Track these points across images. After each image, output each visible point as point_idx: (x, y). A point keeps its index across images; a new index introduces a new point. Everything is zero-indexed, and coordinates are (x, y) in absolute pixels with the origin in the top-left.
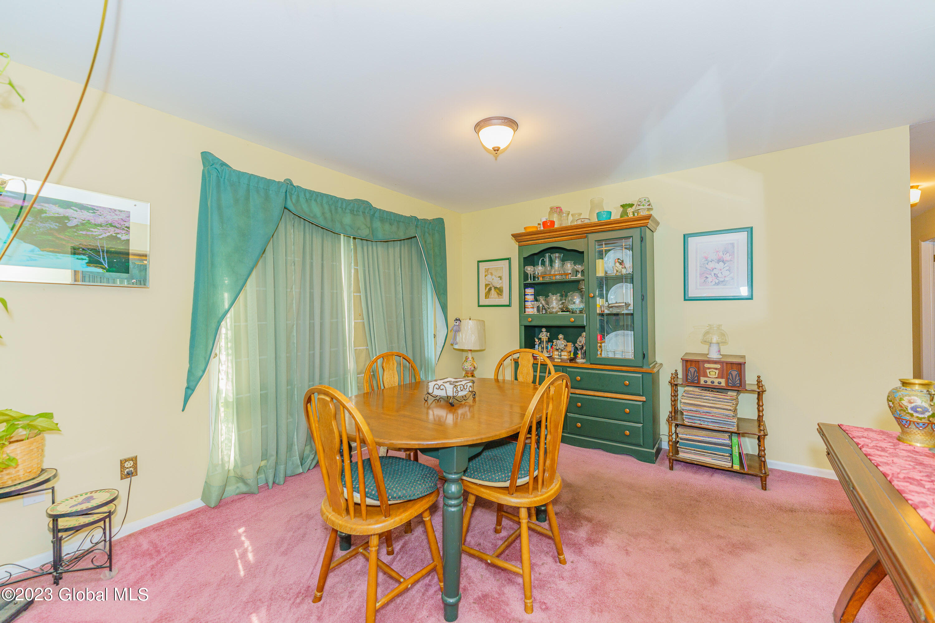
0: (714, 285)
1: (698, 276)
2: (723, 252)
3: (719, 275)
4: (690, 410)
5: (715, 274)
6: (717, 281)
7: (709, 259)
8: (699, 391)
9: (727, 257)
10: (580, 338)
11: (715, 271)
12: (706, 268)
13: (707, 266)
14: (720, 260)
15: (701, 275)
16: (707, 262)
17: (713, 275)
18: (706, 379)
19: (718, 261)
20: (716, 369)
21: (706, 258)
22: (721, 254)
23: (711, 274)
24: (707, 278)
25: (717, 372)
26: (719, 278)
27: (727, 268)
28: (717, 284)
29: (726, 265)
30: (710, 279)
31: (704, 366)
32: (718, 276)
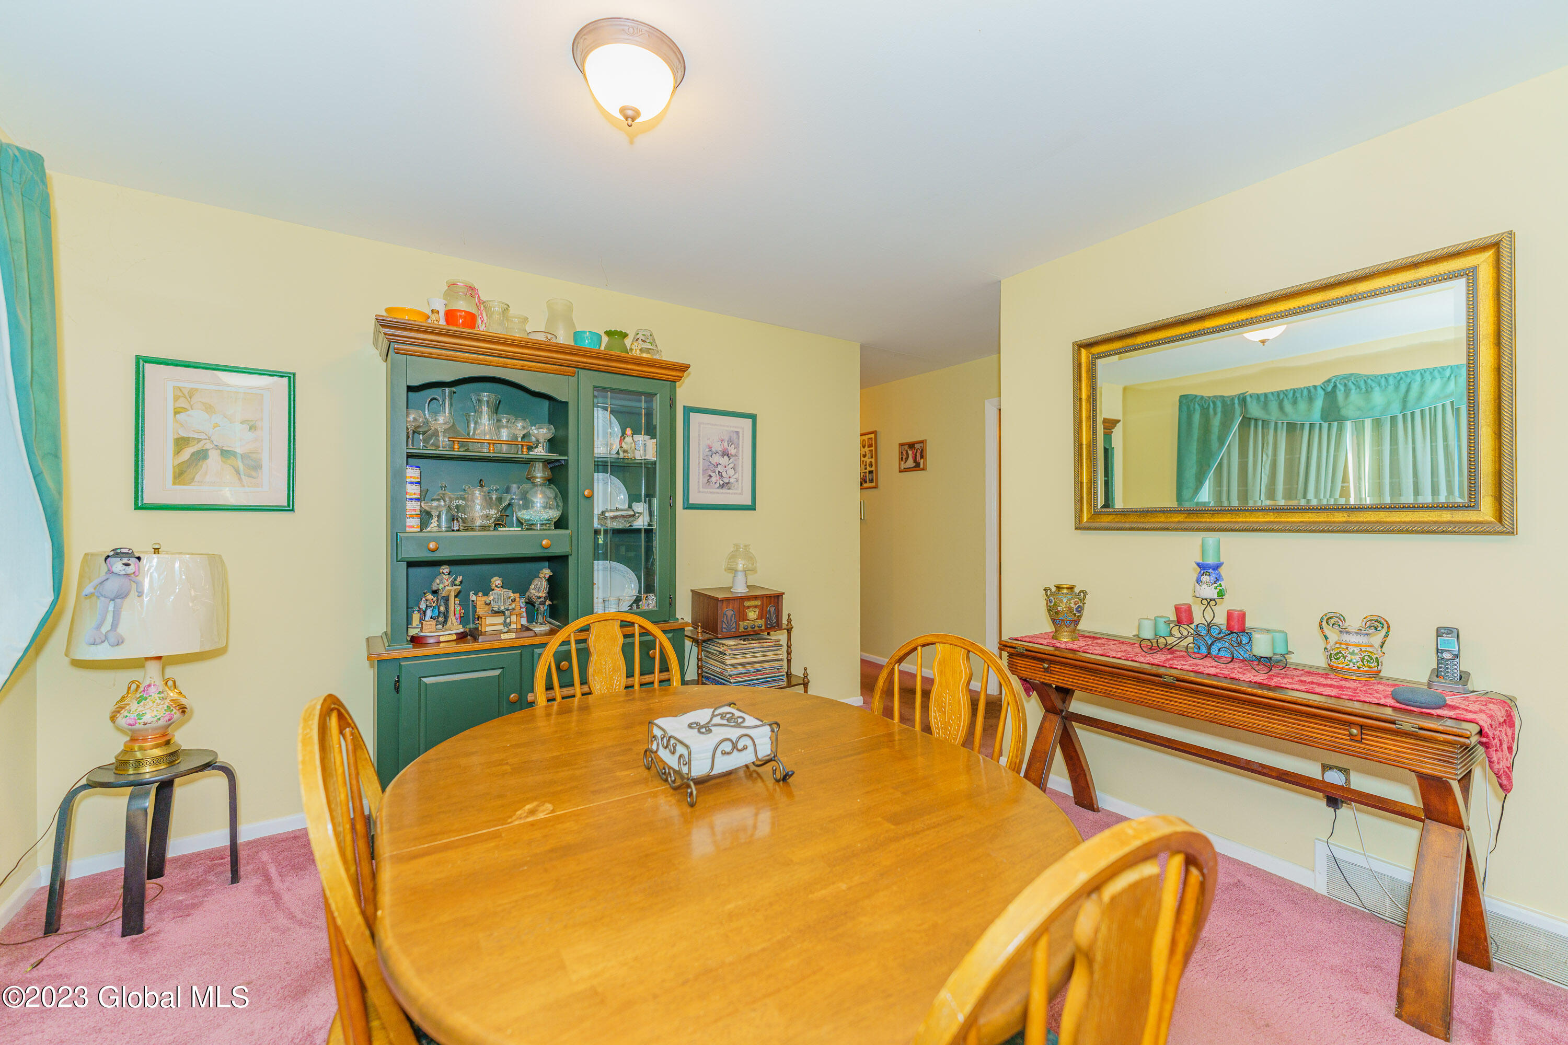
0: (718, 488)
1: (701, 471)
2: (728, 442)
3: (724, 474)
4: (739, 674)
5: (719, 472)
6: (722, 483)
7: (714, 450)
8: (742, 642)
9: (732, 450)
10: (536, 582)
11: (720, 468)
12: (710, 462)
13: (711, 460)
14: (725, 454)
15: (704, 471)
16: (710, 453)
17: (717, 473)
18: (745, 623)
19: (723, 455)
20: (756, 607)
21: (710, 448)
22: (726, 444)
23: (715, 472)
24: (710, 476)
25: (757, 610)
26: (723, 479)
27: (732, 465)
28: (722, 486)
29: (731, 461)
30: (713, 479)
31: (744, 606)
32: (722, 476)
